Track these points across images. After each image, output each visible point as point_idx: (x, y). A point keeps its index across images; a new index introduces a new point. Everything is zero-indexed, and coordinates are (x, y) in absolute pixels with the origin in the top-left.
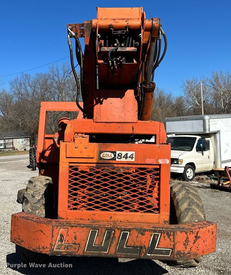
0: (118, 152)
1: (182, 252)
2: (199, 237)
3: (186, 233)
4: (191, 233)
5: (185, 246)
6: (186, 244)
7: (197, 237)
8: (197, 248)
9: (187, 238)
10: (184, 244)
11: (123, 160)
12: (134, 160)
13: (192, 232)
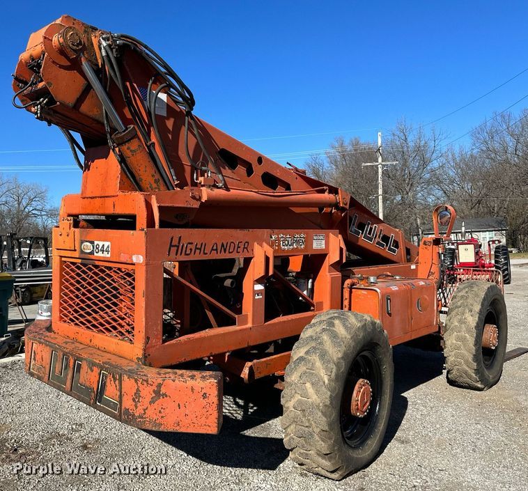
0: (96, 243)
1: (131, 412)
2: (165, 395)
3: (136, 381)
4: (145, 383)
5: (134, 403)
6: (137, 400)
7: (158, 393)
8: (160, 412)
9: (138, 390)
10: (134, 400)
11: (100, 254)
12: (109, 255)
13: (147, 381)
